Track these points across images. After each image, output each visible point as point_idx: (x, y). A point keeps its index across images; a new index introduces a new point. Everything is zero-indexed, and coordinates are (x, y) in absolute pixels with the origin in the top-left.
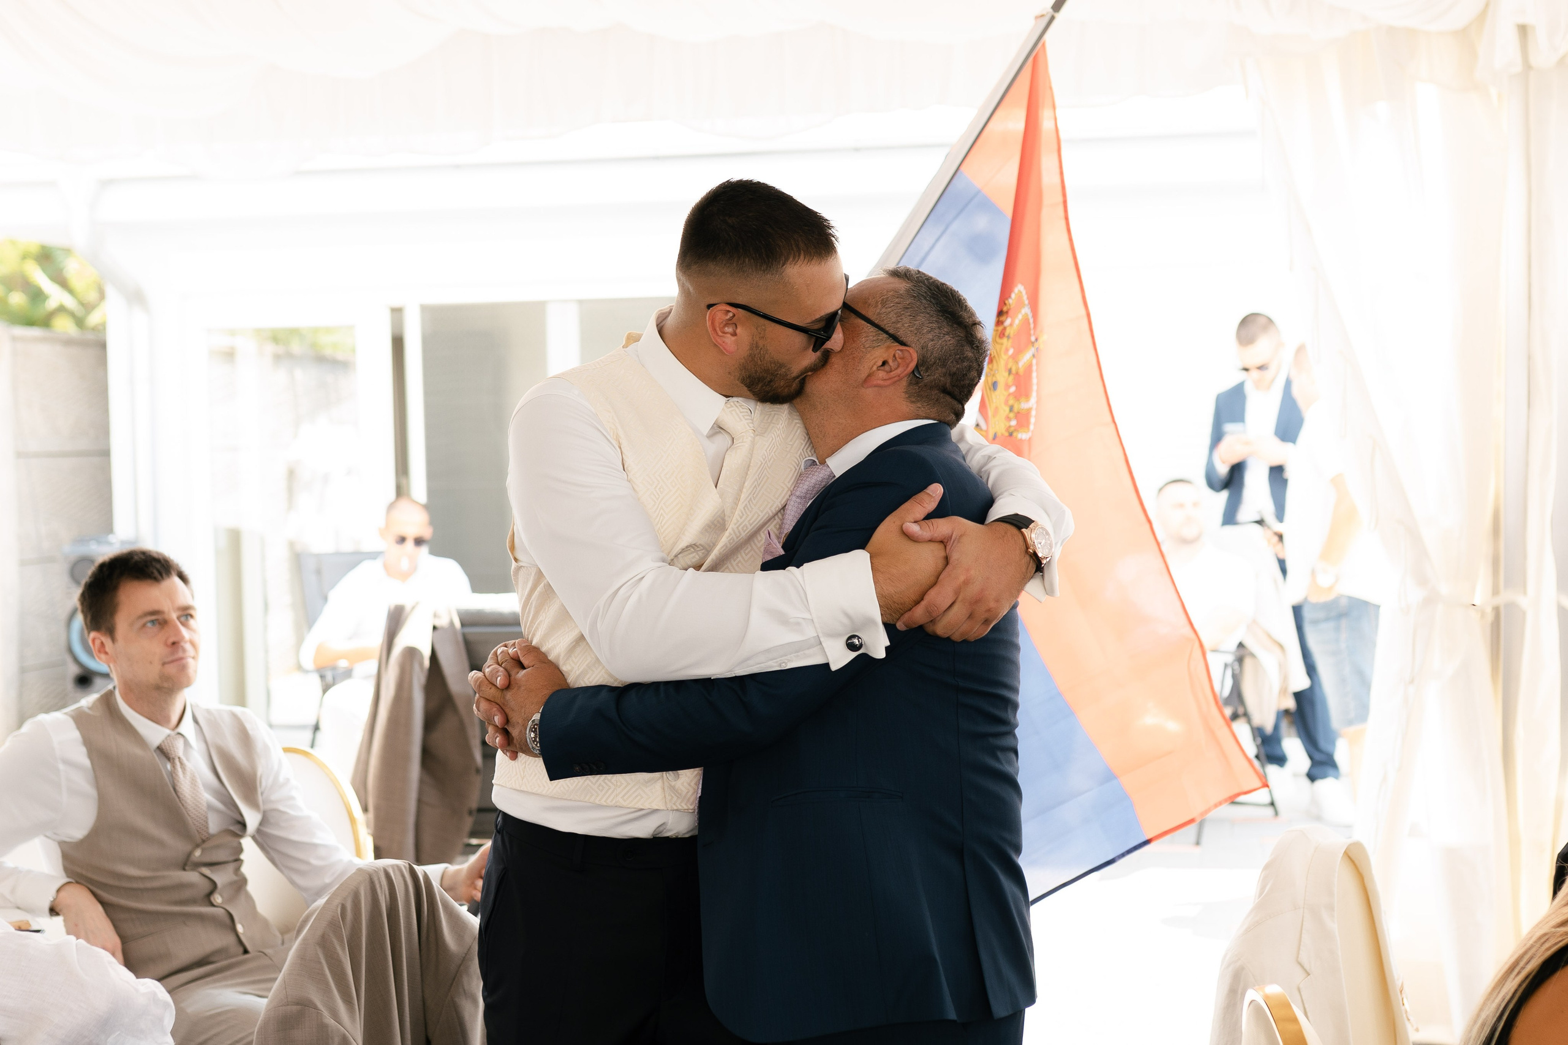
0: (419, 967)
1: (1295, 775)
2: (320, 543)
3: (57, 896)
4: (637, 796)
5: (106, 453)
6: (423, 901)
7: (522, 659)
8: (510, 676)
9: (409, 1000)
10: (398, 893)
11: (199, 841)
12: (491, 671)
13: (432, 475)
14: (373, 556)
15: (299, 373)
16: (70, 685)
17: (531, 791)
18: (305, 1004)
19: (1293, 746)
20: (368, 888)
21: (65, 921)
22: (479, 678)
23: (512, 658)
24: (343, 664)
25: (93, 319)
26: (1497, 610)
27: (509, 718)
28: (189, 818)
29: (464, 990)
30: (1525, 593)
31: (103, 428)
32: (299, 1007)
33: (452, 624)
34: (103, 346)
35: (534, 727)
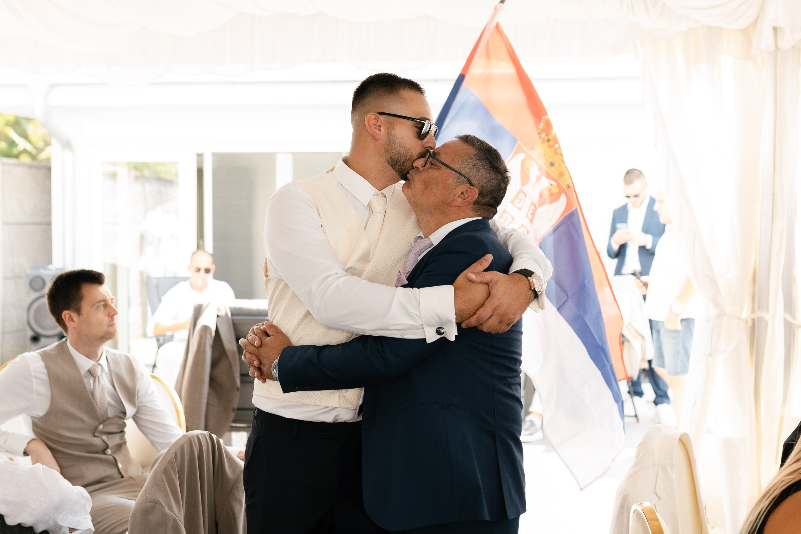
0: (213, 485)
1: (648, 402)
2: (156, 272)
3: (28, 446)
4: (326, 400)
5: (49, 224)
6: (216, 452)
7: (268, 331)
8: (261, 340)
9: (208, 501)
10: (203, 448)
11: (102, 420)
12: (252, 338)
13: (216, 239)
14: (185, 279)
15: (147, 186)
16: (28, 341)
17: (272, 397)
18: (155, 502)
19: (647, 387)
20: (189, 445)
21: (32, 458)
22: (246, 342)
23: (262, 331)
24: (169, 333)
25: (42, 156)
26: (753, 321)
27: (262, 361)
28: (97, 408)
29: (235, 498)
30: (768, 312)
31: (48, 212)
32: (152, 504)
33: (227, 314)
34: (49, 169)
35: (275, 367)
